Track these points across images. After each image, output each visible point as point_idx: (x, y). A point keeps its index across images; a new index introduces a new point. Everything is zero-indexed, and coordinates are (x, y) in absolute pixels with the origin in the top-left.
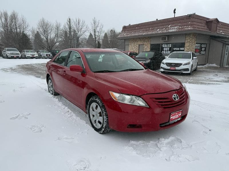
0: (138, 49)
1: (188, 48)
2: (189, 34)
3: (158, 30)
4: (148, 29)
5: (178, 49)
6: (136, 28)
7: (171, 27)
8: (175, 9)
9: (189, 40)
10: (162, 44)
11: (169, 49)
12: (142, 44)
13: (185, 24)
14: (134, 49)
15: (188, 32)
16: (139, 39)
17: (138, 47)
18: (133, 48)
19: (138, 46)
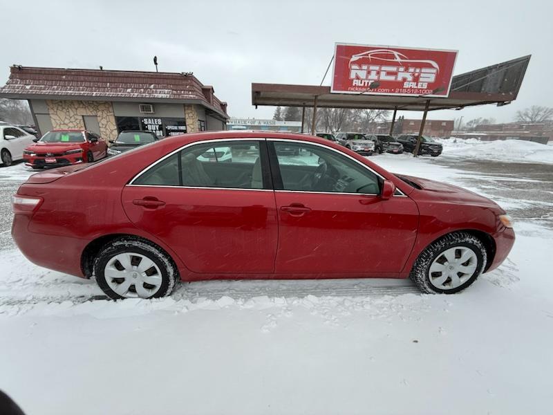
0: (83, 125)
1: (192, 126)
2: (189, 106)
3: (129, 90)
4: (100, 84)
5: (176, 128)
6: (64, 77)
7: (155, 88)
8: (156, 57)
9: (191, 115)
10: (142, 118)
11: (157, 127)
12: (89, 113)
13: (181, 87)
14: (71, 125)
15: (188, 102)
16: (80, 104)
17: (82, 121)
18: (67, 121)
19: (81, 118)
